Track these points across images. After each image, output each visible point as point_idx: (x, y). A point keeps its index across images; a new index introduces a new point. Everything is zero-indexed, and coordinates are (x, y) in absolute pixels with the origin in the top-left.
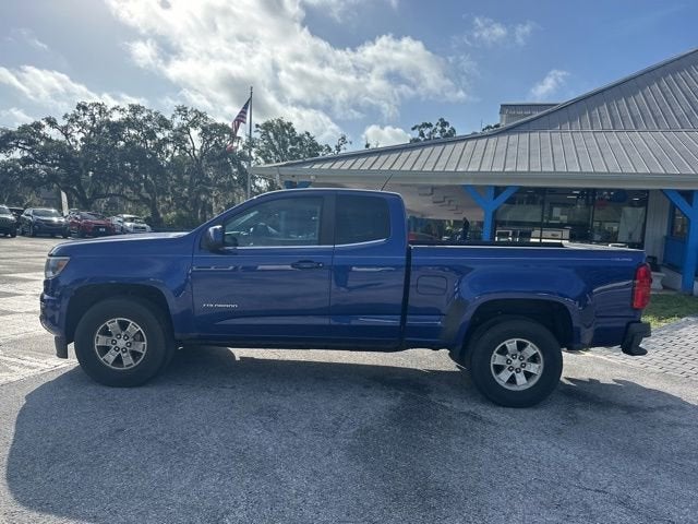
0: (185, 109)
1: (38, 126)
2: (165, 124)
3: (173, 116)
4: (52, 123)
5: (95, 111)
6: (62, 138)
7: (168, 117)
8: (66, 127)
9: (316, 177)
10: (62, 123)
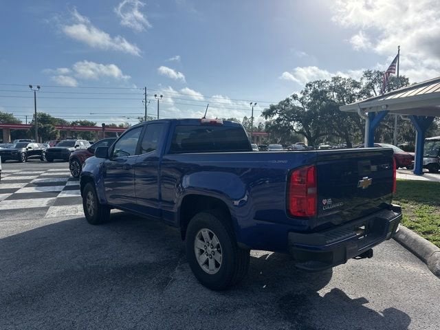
0: (370, 72)
1: (288, 100)
2: (356, 85)
3: (362, 79)
4: (295, 97)
5: (316, 85)
6: (300, 105)
7: (358, 81)
8: (302, 99)
9: (387, 106)
10: (300, 96)
